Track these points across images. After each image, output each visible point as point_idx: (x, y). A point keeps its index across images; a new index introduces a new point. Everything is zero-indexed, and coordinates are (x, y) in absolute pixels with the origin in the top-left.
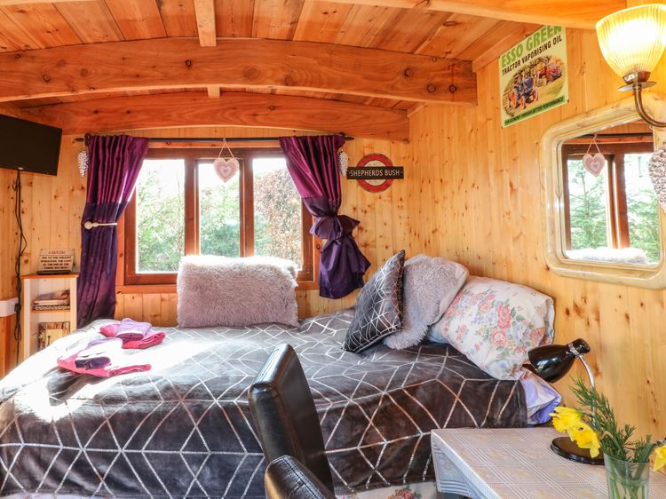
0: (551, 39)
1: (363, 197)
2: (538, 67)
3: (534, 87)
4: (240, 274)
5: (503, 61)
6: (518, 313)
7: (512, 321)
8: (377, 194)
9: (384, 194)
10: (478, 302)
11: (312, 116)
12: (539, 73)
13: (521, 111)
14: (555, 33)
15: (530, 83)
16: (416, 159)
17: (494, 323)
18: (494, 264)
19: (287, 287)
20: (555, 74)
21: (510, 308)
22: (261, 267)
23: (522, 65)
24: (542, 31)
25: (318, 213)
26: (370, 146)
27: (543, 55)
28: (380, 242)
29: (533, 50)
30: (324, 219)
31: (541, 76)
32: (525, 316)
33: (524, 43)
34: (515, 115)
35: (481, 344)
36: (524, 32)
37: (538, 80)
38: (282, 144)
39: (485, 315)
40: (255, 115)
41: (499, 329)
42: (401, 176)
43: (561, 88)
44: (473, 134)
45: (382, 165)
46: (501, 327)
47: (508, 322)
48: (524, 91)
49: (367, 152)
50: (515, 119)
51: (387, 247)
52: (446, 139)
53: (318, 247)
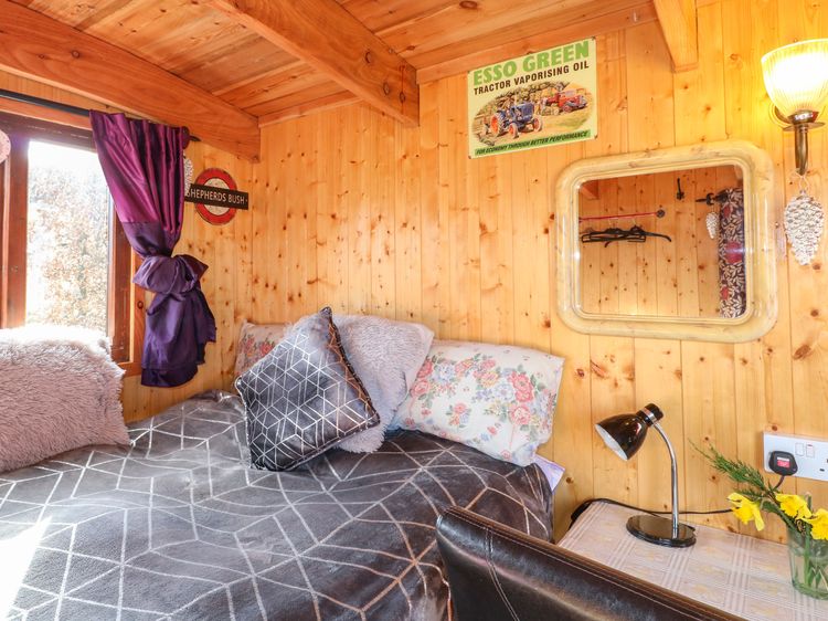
0: (571, 65)
1: (202, 231)
2: (545, 92)
3: (535, 116)
4: (13, 364)
5: (476, 77)
6: (539, 381)
7: (533, 391)
8: (218, 228)
9: (226, 227)
10: (472, 372)
11: (141, 90)
12: (545, 99)
13: (509, 139)
14: (578, 57)
15: (529, 109)
16: (273, 185)
17: (510, 395)
18: (443, 322)
19: (107, 377)
20: (575, 104)
21: (528, 375)
22: (51, 345)
23: (513, 87)
24: (554, 52)
25: (147, 249)
26: (212, 157)
27: (555, 79)
28: (219, 297)
29: (536, 71)
30: (162, 259)
31: (548, 104)
32: (545, 383)
33: (519, 61)
34: (496, 145)
35: (498, 425)
36: (525, 48)
37: (543, 107)
38: (94, 124)
39: (492, 388)
40: (43, 57)
41: (519, 404)
42: (245, 206)
43: (584, 121)
44: (407, 162)
45: (224, 186)
46: (521, 401)
47: (530, 394)
48: (516, 117)
49: (209, 165)
50: (496, 149)
51: (227, 304)
52: (346, 164)
53: (140, 305)
